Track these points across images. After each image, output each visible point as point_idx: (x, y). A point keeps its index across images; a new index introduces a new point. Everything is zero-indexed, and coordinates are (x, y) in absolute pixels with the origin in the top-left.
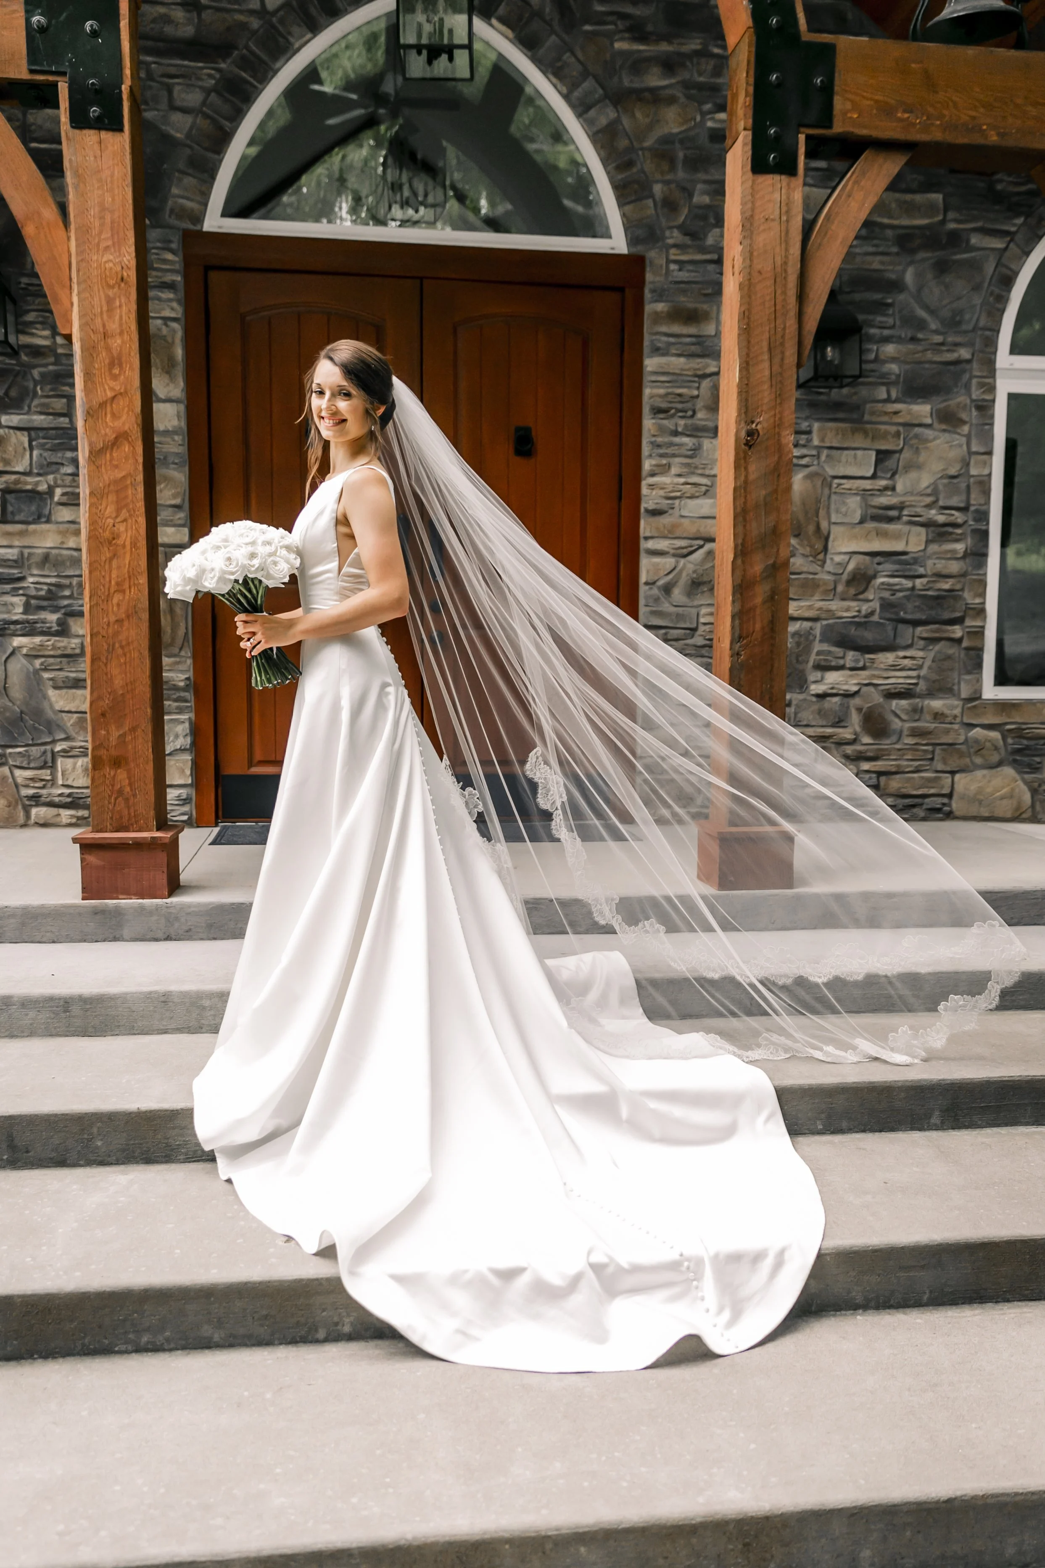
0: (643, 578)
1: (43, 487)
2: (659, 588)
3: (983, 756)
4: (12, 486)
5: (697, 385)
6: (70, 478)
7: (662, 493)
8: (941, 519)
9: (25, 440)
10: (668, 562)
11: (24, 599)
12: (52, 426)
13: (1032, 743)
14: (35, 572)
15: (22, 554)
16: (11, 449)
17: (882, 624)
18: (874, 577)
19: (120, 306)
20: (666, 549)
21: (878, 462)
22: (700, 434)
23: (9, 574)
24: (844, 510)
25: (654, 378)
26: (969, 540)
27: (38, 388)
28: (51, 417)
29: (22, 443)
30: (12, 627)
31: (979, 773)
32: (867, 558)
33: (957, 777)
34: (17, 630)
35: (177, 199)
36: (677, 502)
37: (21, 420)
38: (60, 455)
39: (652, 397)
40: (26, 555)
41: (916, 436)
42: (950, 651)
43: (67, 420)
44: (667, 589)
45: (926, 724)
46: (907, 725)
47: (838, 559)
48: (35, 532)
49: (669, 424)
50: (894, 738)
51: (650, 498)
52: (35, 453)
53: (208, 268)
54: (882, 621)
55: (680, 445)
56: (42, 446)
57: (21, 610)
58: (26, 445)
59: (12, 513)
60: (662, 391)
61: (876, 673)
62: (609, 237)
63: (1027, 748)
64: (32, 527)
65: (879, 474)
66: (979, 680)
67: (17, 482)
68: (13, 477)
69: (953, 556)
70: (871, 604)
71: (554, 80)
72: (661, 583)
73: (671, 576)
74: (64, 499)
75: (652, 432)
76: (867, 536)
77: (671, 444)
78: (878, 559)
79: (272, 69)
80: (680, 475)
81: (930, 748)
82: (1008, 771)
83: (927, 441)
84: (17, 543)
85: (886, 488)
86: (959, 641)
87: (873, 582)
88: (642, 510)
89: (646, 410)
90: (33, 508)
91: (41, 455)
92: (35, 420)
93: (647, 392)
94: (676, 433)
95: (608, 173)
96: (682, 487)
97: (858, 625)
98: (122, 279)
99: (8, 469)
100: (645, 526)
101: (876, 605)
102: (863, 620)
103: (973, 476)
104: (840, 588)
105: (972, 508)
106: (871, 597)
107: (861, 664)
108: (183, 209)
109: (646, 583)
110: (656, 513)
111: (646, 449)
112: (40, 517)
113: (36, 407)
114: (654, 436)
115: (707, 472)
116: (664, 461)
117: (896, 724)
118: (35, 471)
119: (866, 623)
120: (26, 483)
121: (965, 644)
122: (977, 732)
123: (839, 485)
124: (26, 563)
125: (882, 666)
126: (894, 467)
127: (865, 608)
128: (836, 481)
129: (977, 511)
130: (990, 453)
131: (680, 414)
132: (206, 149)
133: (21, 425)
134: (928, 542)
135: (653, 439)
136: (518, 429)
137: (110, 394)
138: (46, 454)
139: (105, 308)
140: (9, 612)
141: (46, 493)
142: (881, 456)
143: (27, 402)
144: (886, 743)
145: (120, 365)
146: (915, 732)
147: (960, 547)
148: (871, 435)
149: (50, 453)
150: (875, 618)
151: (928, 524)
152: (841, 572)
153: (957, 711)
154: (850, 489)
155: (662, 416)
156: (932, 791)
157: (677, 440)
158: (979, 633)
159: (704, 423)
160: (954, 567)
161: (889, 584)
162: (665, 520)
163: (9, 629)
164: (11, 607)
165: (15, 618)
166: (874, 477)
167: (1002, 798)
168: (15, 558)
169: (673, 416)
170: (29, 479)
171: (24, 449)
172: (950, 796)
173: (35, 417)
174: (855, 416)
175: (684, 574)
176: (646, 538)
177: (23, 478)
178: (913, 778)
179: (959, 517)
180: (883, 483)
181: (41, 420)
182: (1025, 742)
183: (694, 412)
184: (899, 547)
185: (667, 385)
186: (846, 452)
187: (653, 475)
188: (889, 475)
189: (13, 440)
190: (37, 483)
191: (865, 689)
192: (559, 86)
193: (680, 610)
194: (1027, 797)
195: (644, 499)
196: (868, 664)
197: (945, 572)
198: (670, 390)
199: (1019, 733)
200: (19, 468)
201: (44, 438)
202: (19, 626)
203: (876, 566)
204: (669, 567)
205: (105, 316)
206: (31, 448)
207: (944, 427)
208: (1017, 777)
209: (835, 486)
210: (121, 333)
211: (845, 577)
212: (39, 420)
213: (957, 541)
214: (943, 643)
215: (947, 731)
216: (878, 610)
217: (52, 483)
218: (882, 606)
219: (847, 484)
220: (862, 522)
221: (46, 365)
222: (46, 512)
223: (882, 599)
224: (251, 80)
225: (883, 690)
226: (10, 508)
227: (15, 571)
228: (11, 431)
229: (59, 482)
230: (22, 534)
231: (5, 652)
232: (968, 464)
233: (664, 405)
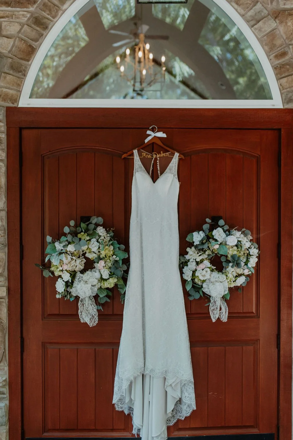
35: (3, 89)
53: (21, 129)
62: (271, 98)
71: (236, 6)
79: (61, 10)
95: (270, 60)
108: (6, 95)
132: (21, 59)
192: (239, 9)
224: (49, 17)
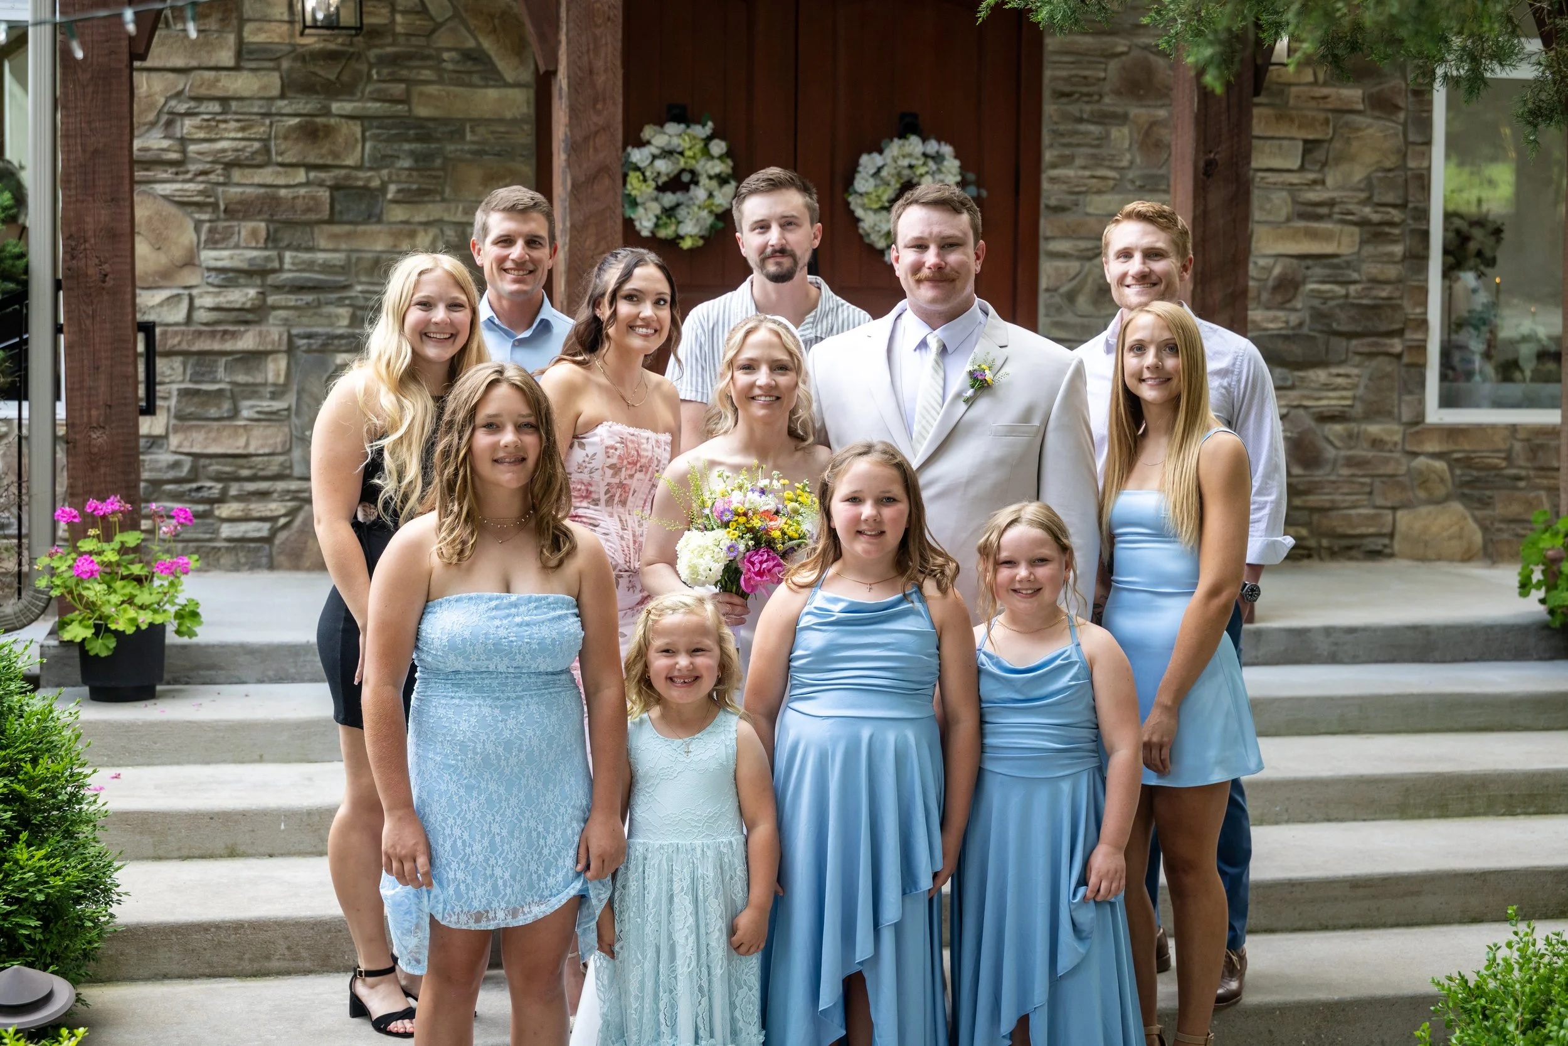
0: (1043, 283)
1: (375, 183)
2: (1062, 296)
3: (1427, 489)
4: (342, 182)
5: (1103, 66)
6: (407, 173)
7: (1064, 187)
8: (1376, 218)
9: (358, 130)
10: (1074, 266)
11: (350, 310)
12: (389, 114)
13: (1483, 474)
14: (364, 279)
15: (349, 259)
16: (340, 140)
17: (1313, 338)
18: (1304, 281)
19: (606, 44)
20: (1071, 252)
21: (1306, 152)
22: (1107, 121)
23: (335, 282)
24: (1268, 206)
25: (1056, 58)
26: (1408, 242)
27: (374, 72)
28: (387, 105)
29: (354, 135)
30: (336, 342)
31: (1424, 510)
32: (1295, 261)
33: (1399, 513)
34: (341, 345)
36: (1081, 198)
37: (355, 108)
38: (396, 146)
39: (1054, 79)
40: (354, 260)
41: (1347, 124)
42: (1389, 369)
43: (406, 108)
44: (1071, 297)
45: (1363, 452)
46: (1343, 453)
47: (1262, 262)
48: (364, 233)
49: (1074, 109)
50: (1328, 469)
51: (1051, 192)
52: (368, 145)
54: (1312, 334)
55: (1086, 134)
56: (375, 137)
57: (346, 322)
58: (359, 135)
59: (341, 212)
60: (1064, 73)
61: (1306, 392)
63: (1477, 480)
64: (361, 228)
65: (1307, 166)
66: (1422, 402)
67: (347, 177)
68: (343, 172)
69: (1390, 259)
70: (1299, 314)
72: (1064, 289)
73: (1075, 282)
74: (400, 196)
75: (1055, 119)
76: (1294, 236)
77: (1075, 133)
78: (1309, 262)
80: (1084, 168)
81: (1367, 480)
82: (1457, 507)
83: (1358, 129)
84: (343, 246)
85: (1315, 182)
86: (1399, 356)
87: (1301, 289)
88: (1042, 206)
89: (1047, 94)
90: (363, 207)
91: (375, 147)
92: (369, 108)
93: (1048, 73)
94: (1080, 120)
96: (1087, 181)
97: (1286, 338)
98: (609, 19)
99: (337, 162)
100: (1046, 226)
101: (1306, 315)
102: (1290, 332)
103: (1412, 169)
104: (1265, 296)
105: (1410, 205)
106: (1299, 305)
107: (1289, 383)
109: (1047, 290)
110: (1059, 209)
111: (1046, 138)
112: (370, 216)
113: (370, 93)
114: (1056, 123)
115: (1116, 164)
116: (1067, 152)
117: (1330, 453)
118: (367, 165)
119: (1295, 336)
120: (357, 179)
121: (1406, 359)
122: (1421, 462)
123: (1262, 178)
124: (353, 270)
125: (1312, 385)
126: (1323, 158)
127: (1294, 318)
128: (1260, 174)
129: (1416, 209)
130: (1428, 143)
131: (1086, 99)
133: (354, 114)
134: (1363, 242)
135: (1055, 127)
136: (903, 116)
137: (593, 129)
138: (380, 146)
139: (592, 46)
140: (332, 325)
141: (376, 189)
142: (1309, 146)
143: (360, 87)
144: (1319, 474)
145: (604, 100)
146: (1350, 462)
147: (1398, 249)
148: (1297, 122)
149: (384, 144)
150: (1305, 330)
151: (1363, 223)
152: (1265, 277)
153: (1397, 438)
154: (1275, 184)
155: (1064, 100)
156: (1371, 530)
157: (1082, 127)
158: (1421, 348)
159: (1111, 109)
160: (1392, 272)
161: (1319, 291)
162: (1068, 218)
163: (332, 344)
164: (334, 319)
165: (339, 331)
166: (1302, 168)
167: (1450, 538)
168: (342, 263)
169: (1078, 100)
170: (361, 174)
171: (356, 140)
172: (1391, 535)
173: (369, 105)
174: (1278, 101)
175: (1090, 280)
176: (1047, 239)
177: (354, 173)
178: (1350, 515)
179: (1396, 215)
180: (1311, 176)
181: (377, 109)
182: (1475, 473)
183: (1101, 96)
184: (1328, 248)
185: (1071, 66)
186: (1269, 142)
187: (1054, 166)
188: (1317, 168)
189: (344, 130)
190: (369, 179)
191: (1293, 412)
193: (1085, 321)
194: (1478, 537)
195: (1044, 194)
196: (1297, 383)
197: (1381, 277)
198: (1073, 72)
199: (1467, 462)
200: (350, 162)
201: (378, 128)
202: (343, 342)
203: (1304, 271)
204: (1073, 272)
205: (592, 55)
206: (364, 139)
207: (1377, 114)
208: (1467, 514)
209: (1258, 179)
210: (606, 71)
211: (1270, 283)
212: (374, 107)
213: (1395, 242)
214: (1381, 359)
215: (1387, 461)
216: (1308, 321)
217: (386, 178)
218: (1311, 316)
219: (1272, 178)
220: (1288, 220)
221: (382, 46)
222: (377, 211)
223: (1313, 308)
225: (1314, 414)
226: (338, 207)
227: (341, 278)
228: (343, 120)
229: (394, 178)
230: (349, 236)
231: (326, 371)
232: (1405, 156)
233: (1067, 89)
